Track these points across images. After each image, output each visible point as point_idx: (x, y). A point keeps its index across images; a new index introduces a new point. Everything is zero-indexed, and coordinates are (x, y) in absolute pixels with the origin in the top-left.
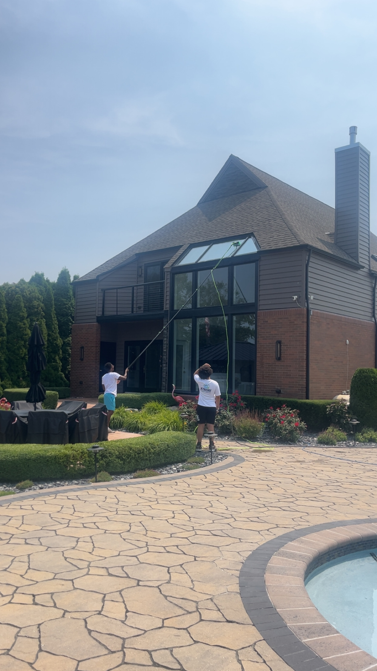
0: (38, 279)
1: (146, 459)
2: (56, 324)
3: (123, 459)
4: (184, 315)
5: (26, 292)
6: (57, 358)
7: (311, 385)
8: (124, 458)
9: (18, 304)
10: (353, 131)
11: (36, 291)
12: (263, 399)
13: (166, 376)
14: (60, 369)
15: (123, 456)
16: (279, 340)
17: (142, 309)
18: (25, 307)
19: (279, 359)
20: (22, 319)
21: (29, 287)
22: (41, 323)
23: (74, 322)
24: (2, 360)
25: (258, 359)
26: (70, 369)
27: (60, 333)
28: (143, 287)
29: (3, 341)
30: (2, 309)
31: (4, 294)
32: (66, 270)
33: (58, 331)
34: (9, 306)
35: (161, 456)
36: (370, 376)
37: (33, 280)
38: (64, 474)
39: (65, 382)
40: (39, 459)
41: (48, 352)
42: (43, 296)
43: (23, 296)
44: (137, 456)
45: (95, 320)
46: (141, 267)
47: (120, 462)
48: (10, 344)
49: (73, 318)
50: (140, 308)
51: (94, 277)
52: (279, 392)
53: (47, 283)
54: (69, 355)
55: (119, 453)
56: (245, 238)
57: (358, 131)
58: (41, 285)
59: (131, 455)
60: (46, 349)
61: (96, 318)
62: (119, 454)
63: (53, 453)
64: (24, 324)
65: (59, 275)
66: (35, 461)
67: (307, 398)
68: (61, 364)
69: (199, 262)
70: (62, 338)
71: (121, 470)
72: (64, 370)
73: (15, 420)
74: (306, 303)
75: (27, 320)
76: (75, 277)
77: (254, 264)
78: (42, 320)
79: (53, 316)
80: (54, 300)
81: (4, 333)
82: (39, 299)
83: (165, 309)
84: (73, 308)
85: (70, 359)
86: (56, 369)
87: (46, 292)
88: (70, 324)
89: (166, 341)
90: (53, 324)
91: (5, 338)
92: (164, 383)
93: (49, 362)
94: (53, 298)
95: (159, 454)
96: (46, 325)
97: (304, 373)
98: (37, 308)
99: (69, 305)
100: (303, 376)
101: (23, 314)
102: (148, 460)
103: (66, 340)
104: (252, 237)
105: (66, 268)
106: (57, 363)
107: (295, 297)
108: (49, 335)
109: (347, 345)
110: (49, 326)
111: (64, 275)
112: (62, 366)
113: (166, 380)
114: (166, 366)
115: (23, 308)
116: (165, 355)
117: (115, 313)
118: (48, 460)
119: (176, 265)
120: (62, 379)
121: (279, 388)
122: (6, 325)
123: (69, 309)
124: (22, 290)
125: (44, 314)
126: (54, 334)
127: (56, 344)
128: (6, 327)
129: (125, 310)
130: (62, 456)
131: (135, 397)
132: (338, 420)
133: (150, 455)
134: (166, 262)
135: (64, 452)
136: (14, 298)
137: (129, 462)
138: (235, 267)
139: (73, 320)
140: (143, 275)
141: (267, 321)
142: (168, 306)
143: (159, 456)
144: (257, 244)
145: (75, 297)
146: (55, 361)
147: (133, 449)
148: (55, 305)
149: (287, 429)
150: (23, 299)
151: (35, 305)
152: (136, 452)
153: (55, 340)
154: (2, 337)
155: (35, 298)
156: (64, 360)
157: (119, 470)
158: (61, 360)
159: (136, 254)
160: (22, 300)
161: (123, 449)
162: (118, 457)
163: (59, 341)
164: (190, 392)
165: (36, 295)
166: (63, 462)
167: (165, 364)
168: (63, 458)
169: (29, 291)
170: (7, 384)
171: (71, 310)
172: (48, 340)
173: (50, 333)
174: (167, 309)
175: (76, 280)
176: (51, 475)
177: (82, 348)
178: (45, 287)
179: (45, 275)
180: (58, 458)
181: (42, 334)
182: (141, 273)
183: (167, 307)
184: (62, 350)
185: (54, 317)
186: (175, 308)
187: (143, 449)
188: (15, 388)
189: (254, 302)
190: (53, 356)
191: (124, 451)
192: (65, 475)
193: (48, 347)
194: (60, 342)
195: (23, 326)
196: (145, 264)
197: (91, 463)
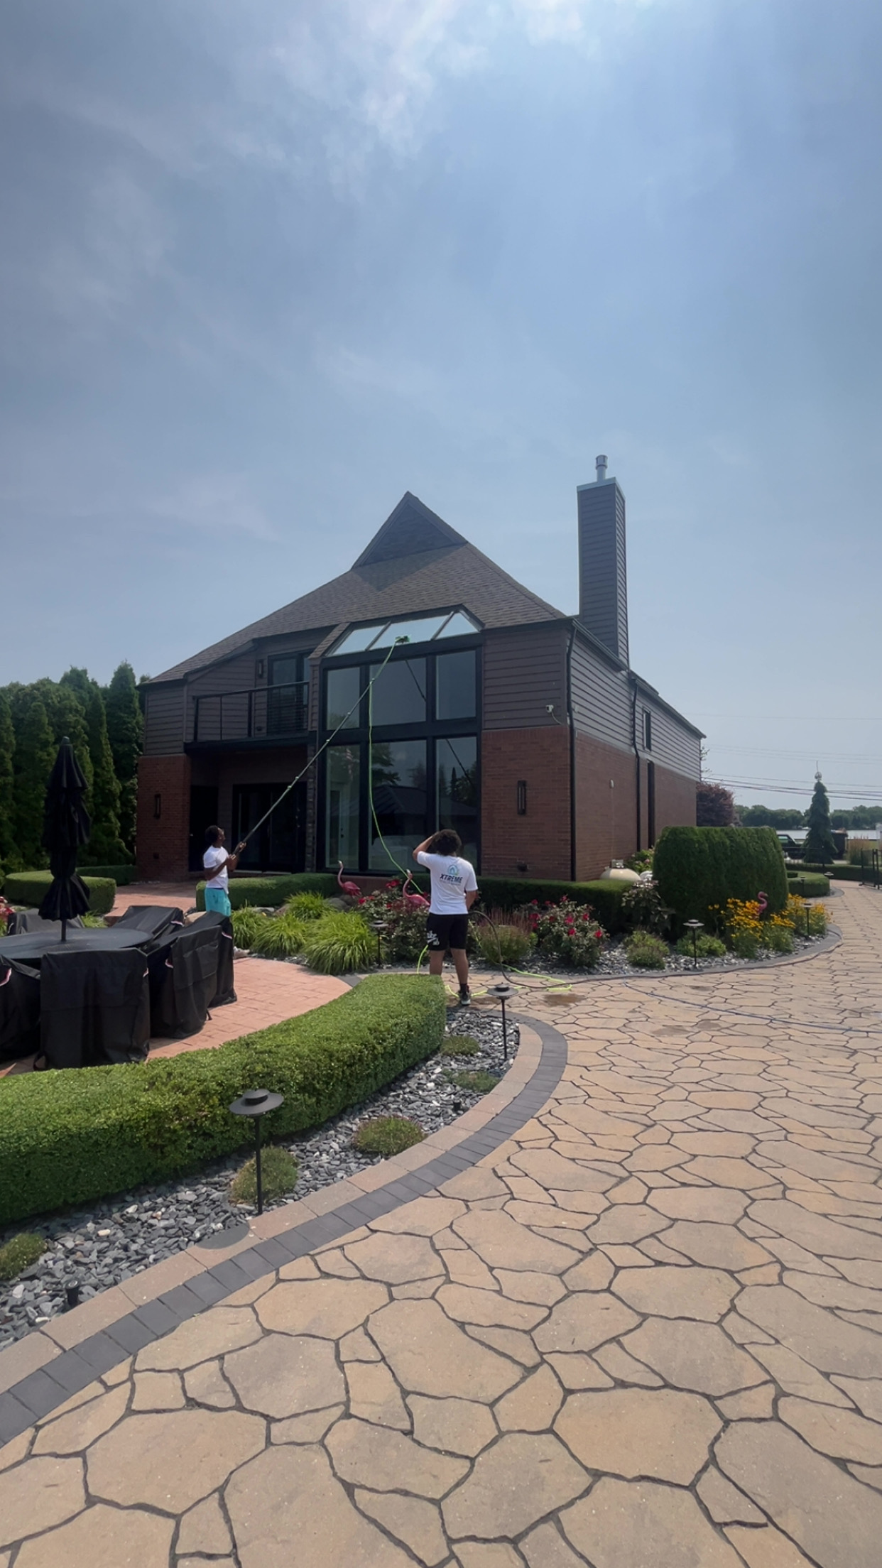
0: (76, 679)
1: (368, 1076)
2: (109, 755)
3: (315, 1089)
4: (345, 738)
5: (52, 698)
6: (111, 814)
7: (578, 855)
8: (317, 1086)
9: (37, 719)
10: (601, 463)
11: (73, 698)
12: (506, 884)
13: (313, 843)
14: (117, 833)
15: (315, 1082)
16: (523, 779)
17: (264, 731)
18: (51, 724)
19: (523, 812)
20: (45, 745)
21: (58, 690)
22: (82, 754)
23: (141, 753)
24: (5, 819)
25: (484, 813)
26: (135, 834)
27: (116, 771)
28: (265, 693)
29: (6, 785)
30: (5, 727)
31: (8, 701)
32: (126, 665)
33: (112, 768)
34: (18, 722)
35: (397, 1057)
36: (692, 839)
37: (66, 679)
38: (149, 1171)
39: (126, 855)
40: (67, 1144)
41: (95, 805)
42: (85, 706)
43: (47, 705)
44: (348, 1072)
45: (181, 749)
46: (261, 661)
47: (309, 1102)
48: (20, 791)
49: (140, 746)
50: (260, 729)
51: (180, 676)
52: (523, 869)
53: (93, 687)
54: (134, 809)
55: (305, 1074)
56: (448, 614)
57: (608, 462)
58: (81, 687)
59: (333, 1075)
60: (91, 800)
61: (182, 745)
62: (306, 1078)
63: (113, 1114)
64: (49, 755)
65: (116, 673)
66: (51, 1154)
67: (573, 879)
68: (119, 824)
69: (372, 648)
70: (120, 780)
71: (312, 1122)
72: (124, 833)
73: (6, 977)
74: (568, 718)
75: (54, 748)
76: (143, 679)
77: (473, 653)
78: (82, 748)
79: (103, 742)
80: (107, 716)
81: (8, 770)
82: (77, 711)
83: (309, 729)
84: (139, 729)
85: (135, 815)
86: (110, 834)
87: (90, 700)
88: (135, 756)
89: (312, 785)
90: (104, 756)
91: (10, 779)
92: (309, 856)
93: (97, 820)
94: (104, 711)
95: (393, 1055)
96: (91, 757)
97: (568, 836)
98: (74, 728)
99: (134, 725)
100: (567, 840)
101: (47, 736)
102: (371, 1076)
103: (128, 784)
104: (462, 612)
105: (128, 663)
106: (112, 823)
107: (551, 707)
108: (96, 775)
109: (611, 787)
110: (96, 760)
111: (123, 675)
112: (121, 828)
113: (313, 850)
114: (313, 827)
115: (47, 726)
116: (312, 807)
117: (218, 738)
118: (97, 1143)
119: (330, 655)
120: (120, 850)
121: (523, 862)
122: (11, 756)
123: (133, 730)
124: (46, 695)
125: (86, 738)
126: (105, 773)
127: (110, 790)
128: (11, 759)
129: (235, 732)
130: (143, 1119)
131: (266, 885)
132: (644, 917)
133: (376, 1063)
134: (311, 651)
135: (148, 1103)
136: (30, 707)
137: (331, 1096)
138: (438, 657)
139: (141, 750)
140: (265, 675)
141: (500, 749)
142: (316, 724)
143: (394, 1058)
144: (473, 618)
145: (143, 712)
146: (109, 820)
147: (337, 1055)
148: (108, 723)
149: (584, 945)
150: (47, 710)
151: (70, 722)
152: (345, 1063)
153: (108, 783)
154: (4, 778)
155: (71, 710)
156: (124, 818)
157: (307, 1122)
158: (119, 817)
159: (254, 640)
160: (45, 712)
161: (312, 1060)
162: (302, 1089)
163: (114, 784)
164: (358, 871)
165: (73, 704)
166: (147, 1137)
167: (310, 823)
168: (145, 1124)
169: (59, 696)
170: (14, 864)
171: (136, 734)
172: (95, 784)
173: (99, 770)
174: (314, 729)
175: (147, 682)
176: (108, 1187)
177: (158, 796)
178: (89, 693)
179: (88, 672)
180: (131, 1127)
181: (84, 772)
182: (263, 672)
183: (313, 724)
184: (120, 800)
185: (106, 744)
186: (329, 728)
187: (361, 1051)
188: (29, 871)
189: (474, 715)
190: (104, 811)
191: (316, 1066)
192: (154, 1173)
193: (94, 796)
194: (116, 786)
195: (46, 757)
196: (269, 656)
197: (230, 1121)
